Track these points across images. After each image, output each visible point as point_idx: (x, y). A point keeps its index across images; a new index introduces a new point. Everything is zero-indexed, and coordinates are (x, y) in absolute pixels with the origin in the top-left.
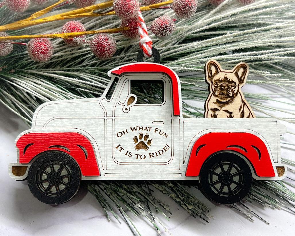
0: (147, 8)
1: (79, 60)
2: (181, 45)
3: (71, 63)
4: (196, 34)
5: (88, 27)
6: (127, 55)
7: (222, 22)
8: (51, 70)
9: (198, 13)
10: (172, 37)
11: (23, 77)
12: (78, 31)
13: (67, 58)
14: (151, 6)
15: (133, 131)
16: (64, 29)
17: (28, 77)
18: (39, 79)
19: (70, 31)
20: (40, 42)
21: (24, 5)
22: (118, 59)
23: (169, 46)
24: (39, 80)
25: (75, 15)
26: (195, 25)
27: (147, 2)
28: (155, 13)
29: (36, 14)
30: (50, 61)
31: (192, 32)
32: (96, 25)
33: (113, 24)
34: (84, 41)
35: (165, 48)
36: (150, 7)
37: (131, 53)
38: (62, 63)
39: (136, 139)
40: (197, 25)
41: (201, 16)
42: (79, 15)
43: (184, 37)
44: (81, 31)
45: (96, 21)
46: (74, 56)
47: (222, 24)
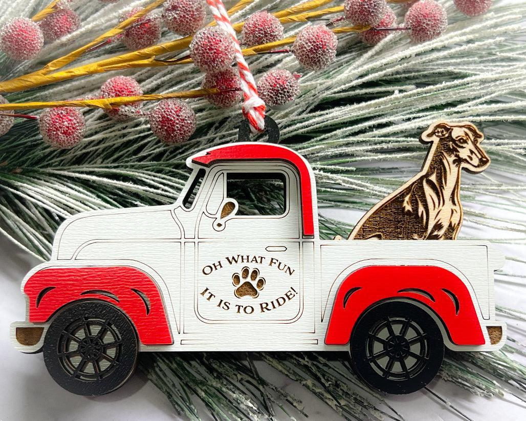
0: (250, 51)
1: (135, 146)
2: (314, 114)
3: (122, 153)
4: (339, 94)
5: (149, 89)
6: (219, 134)
7: (384, 72)
8: (87, 167)
9: (342, 57)
10: (298, 100)
11: (36, 180)
12: (128, 95)
13: (114, 145)
14: (257, 47)
15: (231, 263)
16: (104, 91)
17: (45, 181)
18: (65, 183)
19: (114, 95)
20: (62, 113)
21: (32, 49)
22: (204, 142)
23: (293, 117)
24: (65, 185)
25: (123, 64)
26: (337, 79)
27: (250, 41)
28: (266, 59)
29: (54, 63)
30: (84, 151)
31: (332, 91)
32: (163, 83)
33: (193, 80)
34: (139, 112)
35: (285, 120)
36: (255, 50)
37: (227, 131)
38: (105, 153)
39: (236, 278)
40: (341, 79)
41: (347, 62)
42: (130, 63)
43: (319, 100)
44: (133, 95)
45: (164, 77)
46: (125, 139)
47: (385, 75)
